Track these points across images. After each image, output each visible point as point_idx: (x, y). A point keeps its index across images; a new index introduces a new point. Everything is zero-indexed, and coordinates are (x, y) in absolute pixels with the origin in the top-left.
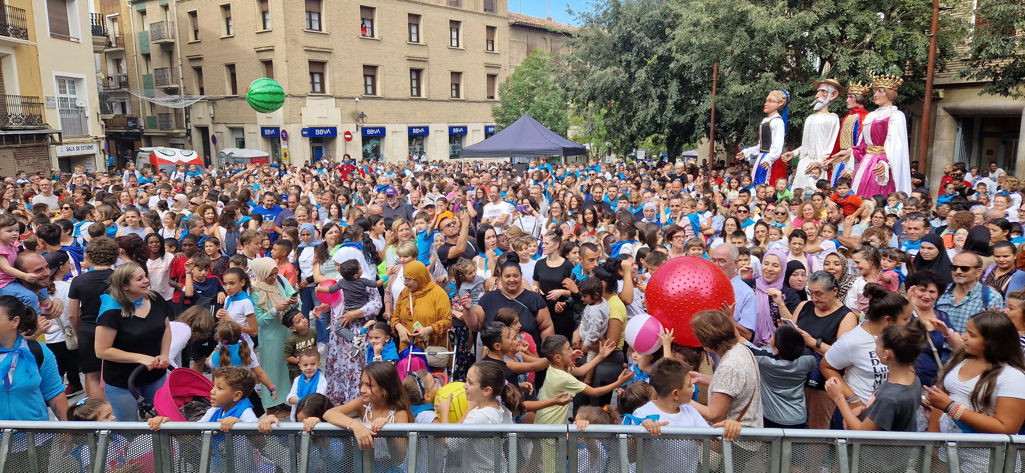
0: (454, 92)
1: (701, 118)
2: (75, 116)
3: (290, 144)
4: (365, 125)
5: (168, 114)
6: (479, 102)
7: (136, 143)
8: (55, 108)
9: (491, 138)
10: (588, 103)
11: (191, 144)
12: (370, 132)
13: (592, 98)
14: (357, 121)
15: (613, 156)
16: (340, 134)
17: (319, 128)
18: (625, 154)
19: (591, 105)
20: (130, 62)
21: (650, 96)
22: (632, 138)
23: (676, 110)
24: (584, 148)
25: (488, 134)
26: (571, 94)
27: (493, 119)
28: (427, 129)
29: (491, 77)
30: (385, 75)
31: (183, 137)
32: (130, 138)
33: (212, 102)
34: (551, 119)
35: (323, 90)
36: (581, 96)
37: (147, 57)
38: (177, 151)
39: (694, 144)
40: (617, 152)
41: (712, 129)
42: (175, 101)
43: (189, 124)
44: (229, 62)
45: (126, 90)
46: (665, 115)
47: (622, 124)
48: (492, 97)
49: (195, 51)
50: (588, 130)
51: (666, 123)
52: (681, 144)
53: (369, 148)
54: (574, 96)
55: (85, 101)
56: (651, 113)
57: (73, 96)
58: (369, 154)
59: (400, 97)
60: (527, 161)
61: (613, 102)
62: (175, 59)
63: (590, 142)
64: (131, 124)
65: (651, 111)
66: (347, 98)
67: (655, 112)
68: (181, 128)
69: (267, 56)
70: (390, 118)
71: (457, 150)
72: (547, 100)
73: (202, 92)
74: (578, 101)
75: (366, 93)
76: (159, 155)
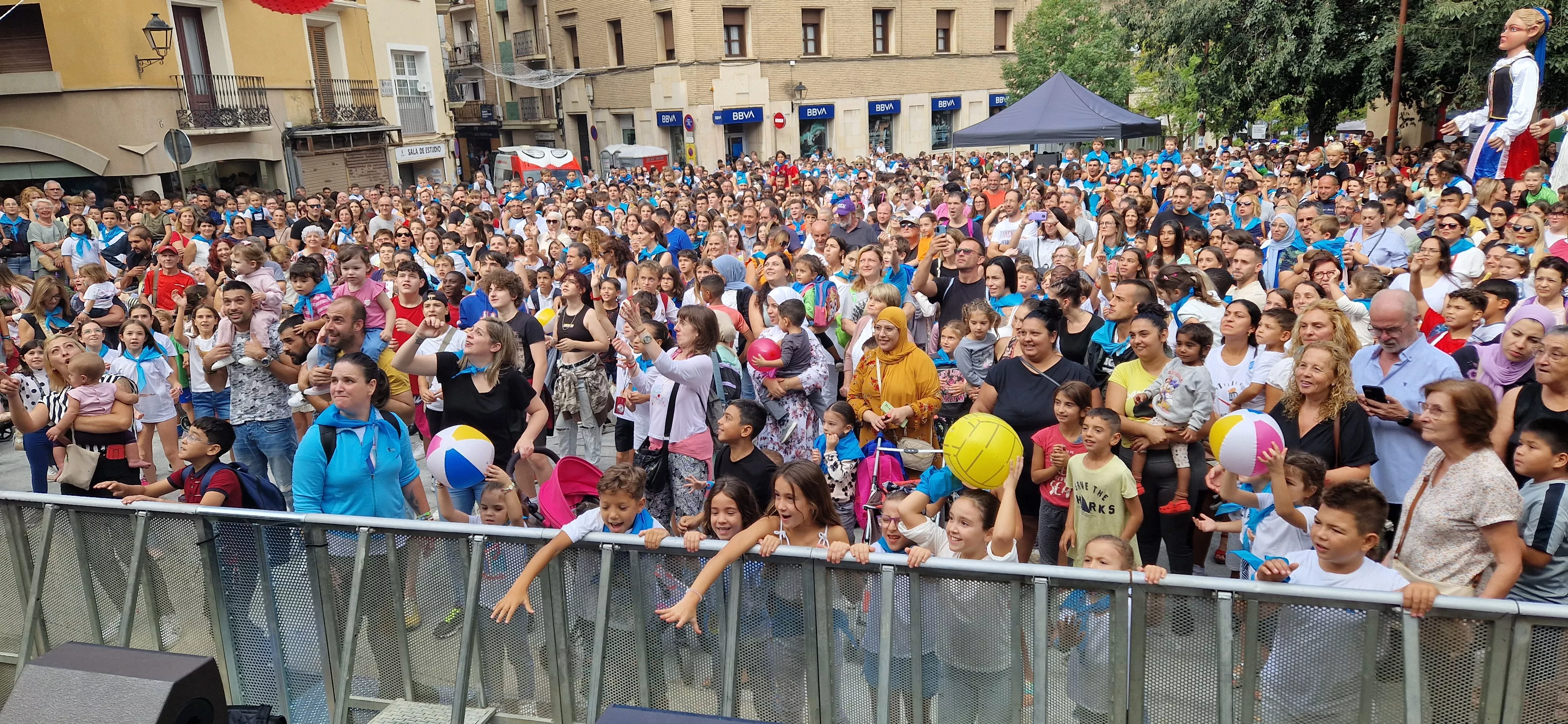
0: (941, 42)
1: (1376, 63)
2: (417, 105)
3: (697, 136)
4: (805, 102)
5: (533, 98)
6: (981, 56)
7: (493, 141)
8: (392, 96)
9: (999, 115)
10: (1167, 48)
11: (564, 140)
12: (811, 113)
13: (1176, 39)
14: (793, 96)
15: (1209, 135)
16: (768, 117)
17: (738, 110)
18: (1231, 132)
19: (1172, 51)
20: (482, 25)
21: (1281, 30)
22: (1245, 104)
23: (1328, 53)
24: (1159, 124)
25: (995, 108)
26: (1138, 33)
27: (1003, 83)
28: (897, 104)
29: (1002, 14)
30: (834, 21)
31: (554, 131)
32: (485, 134)
33: (591, 77)
34: (1100, 78)
35: (743, 51)
36: (1155, 37)
37: (504, 15)
38: (546, 150)
39: (1360, 111)
40: (1215, 129)
41: (1395, 82)
42: (542, 79)
43: (560, 111)
44: (613, 16)
45: (478, 65)
46: (1307, 63)
47: (1227, 81)
48: (1003, 47)
49: (567, 4)
50: (1167, 93)
51: (1307, 76)
52: (1334, 112)
53: (810, 137)
54: (1144, 38)
55: (428, 83)
56: (1280, 60)
57: (413, 78)
58: (810, 147)
59: (857, 55)
60: (1058, 148)
61: (1211, 43)
62: (540, 16)
63: (1168, 114)
64: (485, 114)
65: (1281, 57)
66: (778, 62)
67: (1288, 58)
68: (550, 117)
69: (664, 5)
70: (841, 90)
71: (944, 136)
72: (1096, 46)
73: (577, 63)
74: (1149, 46)
75: (806, 52)
76: (523, 158)
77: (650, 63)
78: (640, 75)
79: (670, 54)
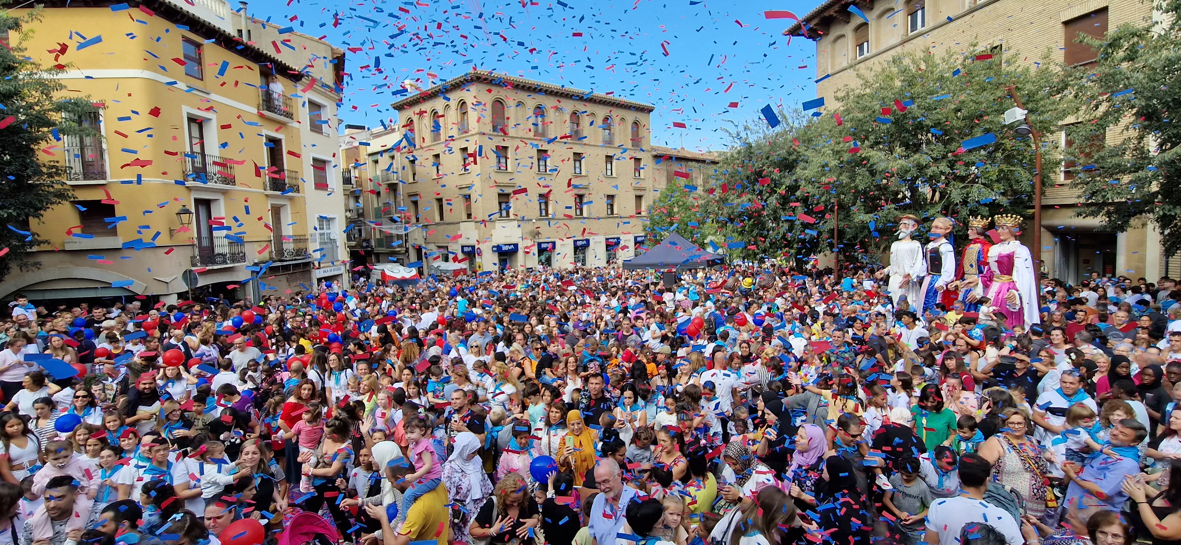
0: (609, 211)
2: (329, 246)
3: (483, 258)
4: (541, 241)
5: (392, 238)
6: (630, 217)
7: (369, 259)
8: (316, 242)
9: (640, 250)
11: (409, 261)
12: (543, 246)
14: (534, 237)
16: (521, 249)
17: (505, 245)
20: (366, 199)
25: (637, 244)
27: (641, 231)
28: (588, 241)
29: (639, 198)
30: (555, 201)
31: (403, 255)
32: (364, 255)
33: (425, 227)
35: (508, 215)
37: (378, 194)
42: (397, 228)
43: (407, 244)
44: (438, 196)
45: (362, 219)
48: (640, 213)
49: (413, 189)
53: (543, 258)
55: (336, 234)
57: (328, 231)
58: (544, 262)
62: (398, 195)
64: (365, 244)
66: (527, 220)
68: (401, 247)
69: (466, 192)
70: (559, 234)
71: (612, 257)
73: (418, 220)
75: (541, 216)
76: (388, 273)
77: (458, 221)
78: (452, 226)
79: (469, 216)
